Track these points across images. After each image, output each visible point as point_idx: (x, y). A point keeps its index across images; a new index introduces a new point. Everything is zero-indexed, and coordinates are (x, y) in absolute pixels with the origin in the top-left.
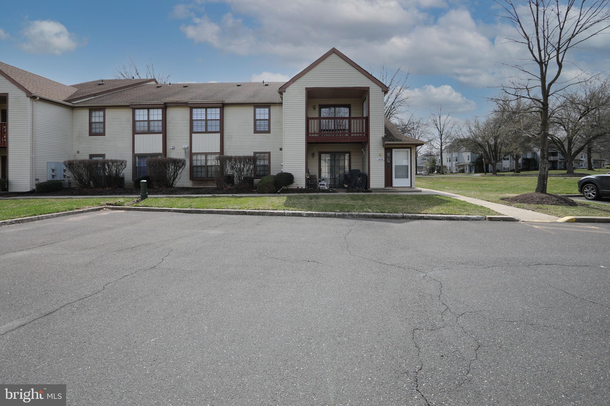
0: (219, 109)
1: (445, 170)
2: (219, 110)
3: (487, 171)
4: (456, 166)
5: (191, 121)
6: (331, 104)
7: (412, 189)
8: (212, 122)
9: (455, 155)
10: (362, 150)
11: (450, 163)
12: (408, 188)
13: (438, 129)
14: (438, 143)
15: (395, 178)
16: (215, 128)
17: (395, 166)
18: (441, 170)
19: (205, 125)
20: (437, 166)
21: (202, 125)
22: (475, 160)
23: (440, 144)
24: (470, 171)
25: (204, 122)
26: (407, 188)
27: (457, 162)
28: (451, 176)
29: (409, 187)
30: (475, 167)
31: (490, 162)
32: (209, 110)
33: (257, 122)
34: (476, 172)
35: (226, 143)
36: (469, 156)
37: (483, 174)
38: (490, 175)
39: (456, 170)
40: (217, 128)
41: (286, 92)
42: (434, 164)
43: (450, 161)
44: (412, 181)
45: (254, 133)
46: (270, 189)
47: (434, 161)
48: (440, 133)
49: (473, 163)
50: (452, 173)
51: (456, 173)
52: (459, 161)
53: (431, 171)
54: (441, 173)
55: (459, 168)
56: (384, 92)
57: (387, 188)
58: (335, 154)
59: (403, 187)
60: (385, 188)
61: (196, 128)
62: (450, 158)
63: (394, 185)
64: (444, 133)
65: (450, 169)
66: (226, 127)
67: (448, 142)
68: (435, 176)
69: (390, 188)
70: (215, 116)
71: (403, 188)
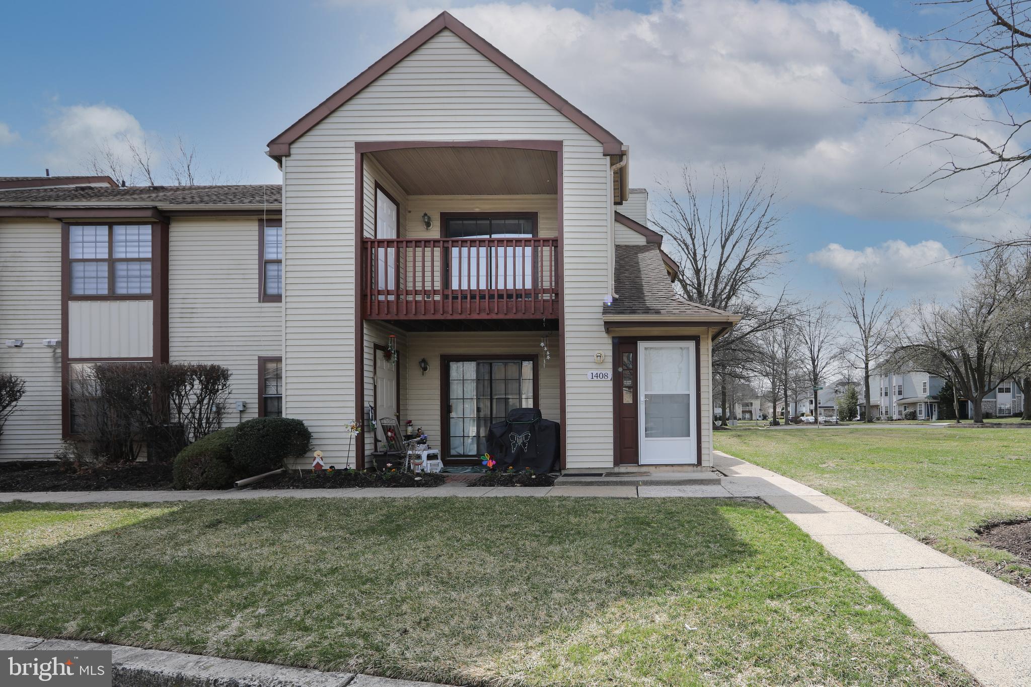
0: (150, 227)
1: (875, 413)
2: (150, 231)
3: (964, 416)
4: (899, 405)
5: (67, 264)
6: (477, 210)
7: (701, 471)
8: (130, 267)
9: (896, 380)
10: (542, 344)
11: (887, 398)
12: (691, 468)
13: (860, 326)
14: (860, 355)
15: (647, 436)
16: (138, 285)
17: (646, 396)
18: (868, 414)
19: (106, 274)
20: (860, 405)
21: (100, 274)
22: (940, 392)
23: (864, 358)
24: (929, 415)
25: (105, 267)
26: (686, 468)
27: (901, 397)
28: (887, 426)
29: (693, 465)
30: (939, 407)
31: (968, 395)
32: (119, 230)
33: (271, 267)
34: (940, 418)
35: (176, 330)
36: (925, 383)
37: (953, 422)
38: (969, 424)
39: (900, 413)
40: (143, 285)
41: (292, 157)
42: (854, 401)
43: (886, 394)
44: (703, 445)
45: (260, 302)
46: (205, 475)
47: (853, 396)
48: (862, 333)
49: (934, 398)
50: (890, 419)
51: (899, 420)
52: (906, 394)
53: (849, 414)
54: (866, 420)
55: (905, 410)
56: (608, 158)
57: (622, 469)
58: (491, 364)
59: (672, 465)
60: (617, 470)
61: (82, 286)
62: (886, 388)
63: (643, 460)
64: (872, 334)
65: (887, 412)
66: (175, 282)
67: (882, 353)
68: (856, 425)
69: (631, 468)
70: (137, 249)
71: (675, 468)
